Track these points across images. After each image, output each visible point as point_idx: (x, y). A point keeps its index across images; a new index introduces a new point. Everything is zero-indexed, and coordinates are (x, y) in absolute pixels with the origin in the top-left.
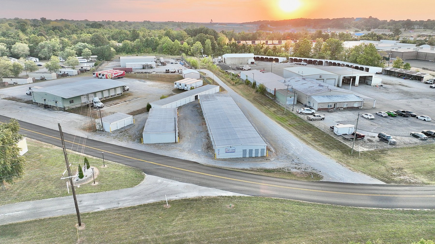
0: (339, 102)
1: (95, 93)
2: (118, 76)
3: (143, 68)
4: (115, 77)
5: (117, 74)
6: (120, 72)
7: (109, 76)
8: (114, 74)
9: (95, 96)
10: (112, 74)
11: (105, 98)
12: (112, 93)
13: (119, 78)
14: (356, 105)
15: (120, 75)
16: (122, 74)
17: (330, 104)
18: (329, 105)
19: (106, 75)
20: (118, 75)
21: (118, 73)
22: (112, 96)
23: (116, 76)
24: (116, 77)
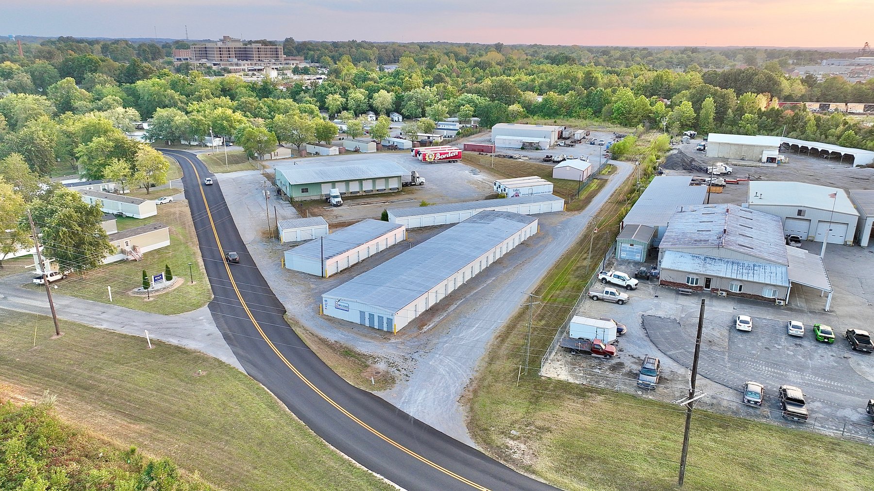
0: (717, 277)
1: (334, 183)
2: (446, 158)
3: (522, 148)
4: (440, 159)
5: (445, 155)
6: (451, 153)
7: (429, 156)
8: (439, 154)
9: (334, 187)
10: (435, 154)
11: (365, 191)
12: (381, 186)
13: (449, 162)
14: (768, 294)
15: (451, 157)
16: (455, 155)
17: (691, 277)
18: (688, 278)
19: (425, 155)
20: (447, 156)
21: (448, 153)
22: (378, 190)
23: (444, 159)
24: (442, 159)
